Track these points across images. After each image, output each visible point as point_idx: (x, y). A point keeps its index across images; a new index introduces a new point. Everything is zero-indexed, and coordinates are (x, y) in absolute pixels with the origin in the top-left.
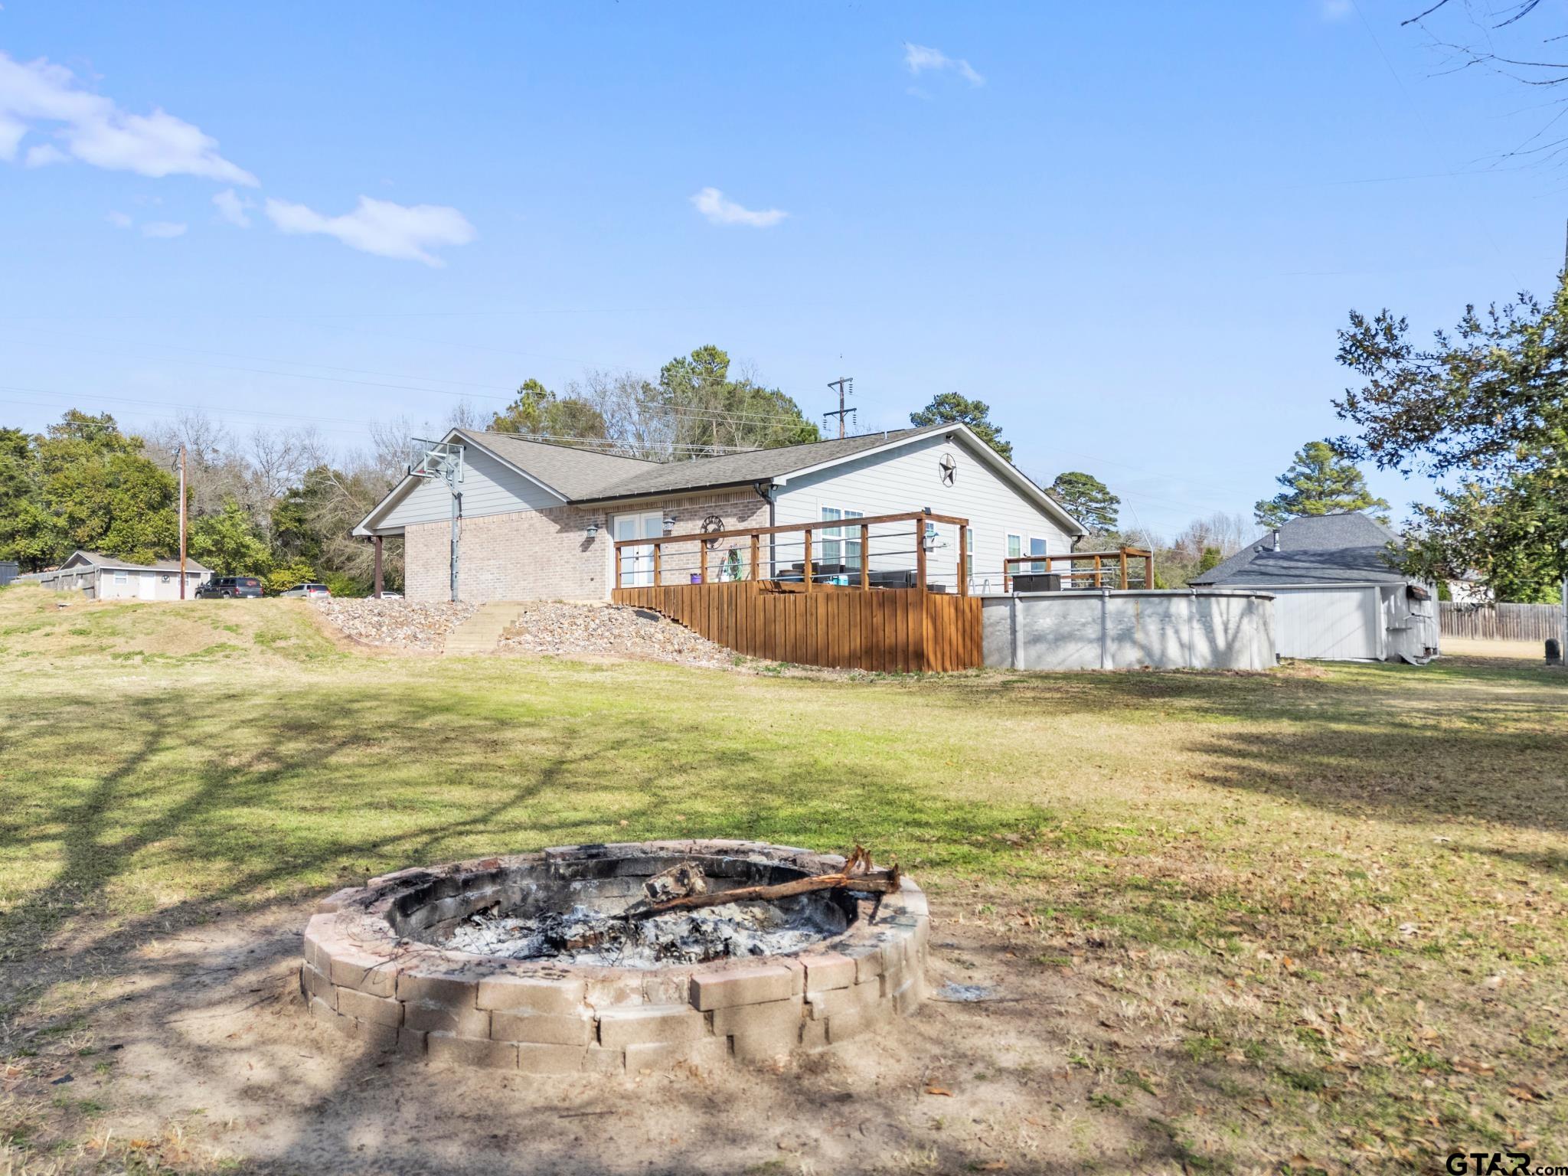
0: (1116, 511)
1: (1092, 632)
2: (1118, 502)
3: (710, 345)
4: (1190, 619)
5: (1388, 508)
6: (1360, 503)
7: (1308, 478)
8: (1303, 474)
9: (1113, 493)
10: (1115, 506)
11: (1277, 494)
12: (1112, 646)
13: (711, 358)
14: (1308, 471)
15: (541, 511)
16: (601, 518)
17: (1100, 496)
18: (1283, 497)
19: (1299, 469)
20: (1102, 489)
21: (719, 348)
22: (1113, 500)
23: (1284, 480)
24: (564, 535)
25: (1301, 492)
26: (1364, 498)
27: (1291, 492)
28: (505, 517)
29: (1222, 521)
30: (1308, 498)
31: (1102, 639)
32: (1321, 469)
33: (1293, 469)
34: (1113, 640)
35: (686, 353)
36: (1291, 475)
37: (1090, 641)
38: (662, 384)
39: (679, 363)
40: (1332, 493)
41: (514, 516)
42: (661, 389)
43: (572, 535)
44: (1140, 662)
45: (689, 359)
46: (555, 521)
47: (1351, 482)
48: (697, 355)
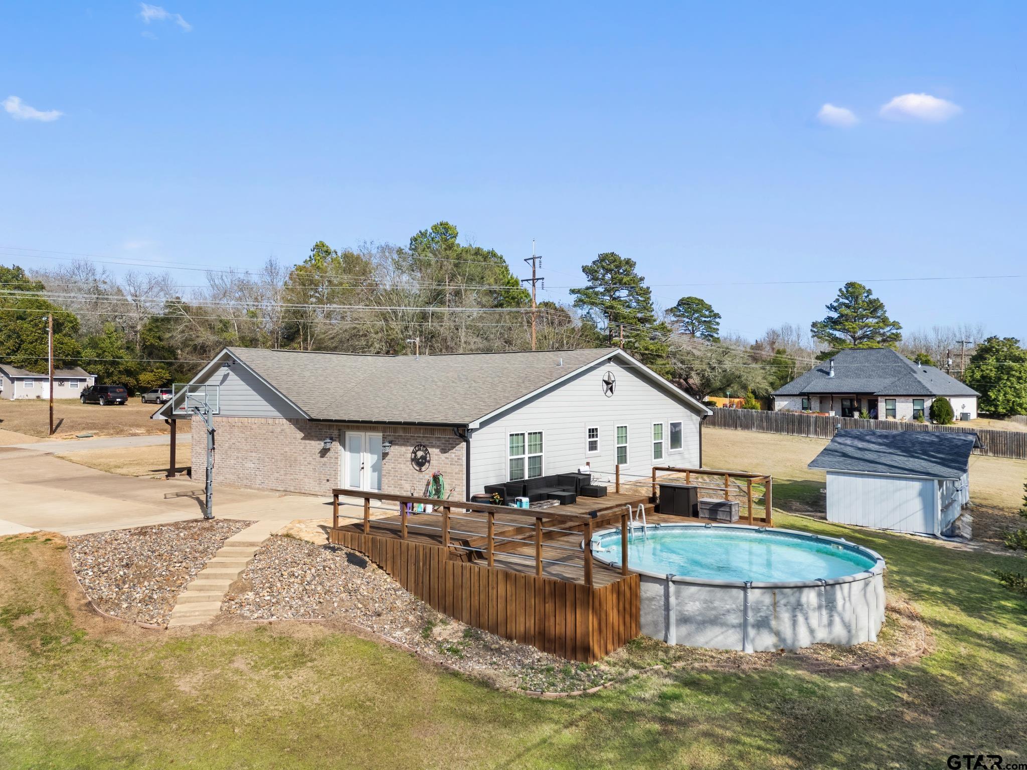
0: (718, 324)
1: (734, 619)
2: (720, 317)
3: (445, 221)
4: (820, 607)
5: (900, 328)
6: (881, 324)
7: (848, 306)
8: (844, 304)
9: (716, 312)
10: (717, 320)
11: (826, 317)
12: (752, 632)
13: (445, 231)
14: (847, 302)
15: (290, 420)
16: (335, 433)
17: (707, 313)
18: (829, 318)
19: (841, 300)
20: (709, 308)
21: (451, 223)
22: (717, 316)
23: (831, 308)
24: (307, 442)
25: (842, 316)
26: (885, 321)
27: (835, 315)
28: (263, 421)
29: (788, 329)
30: (847, 320)
31: (744, 626)
32: (856, 301)
33: (837, 300)
34: (753, 626)
35: (427, 227)
36: (835, 304)
37: (734, 626)
38: (411, 249)
39: (423, 234)
40: (862, 317)
41: (270, 421)
42: (411, 252)
43: (313, 443)
44: (775, 646)
45: (430, 230)
46: (300, 429)
47: (875, 310)
48: (435, 228)
